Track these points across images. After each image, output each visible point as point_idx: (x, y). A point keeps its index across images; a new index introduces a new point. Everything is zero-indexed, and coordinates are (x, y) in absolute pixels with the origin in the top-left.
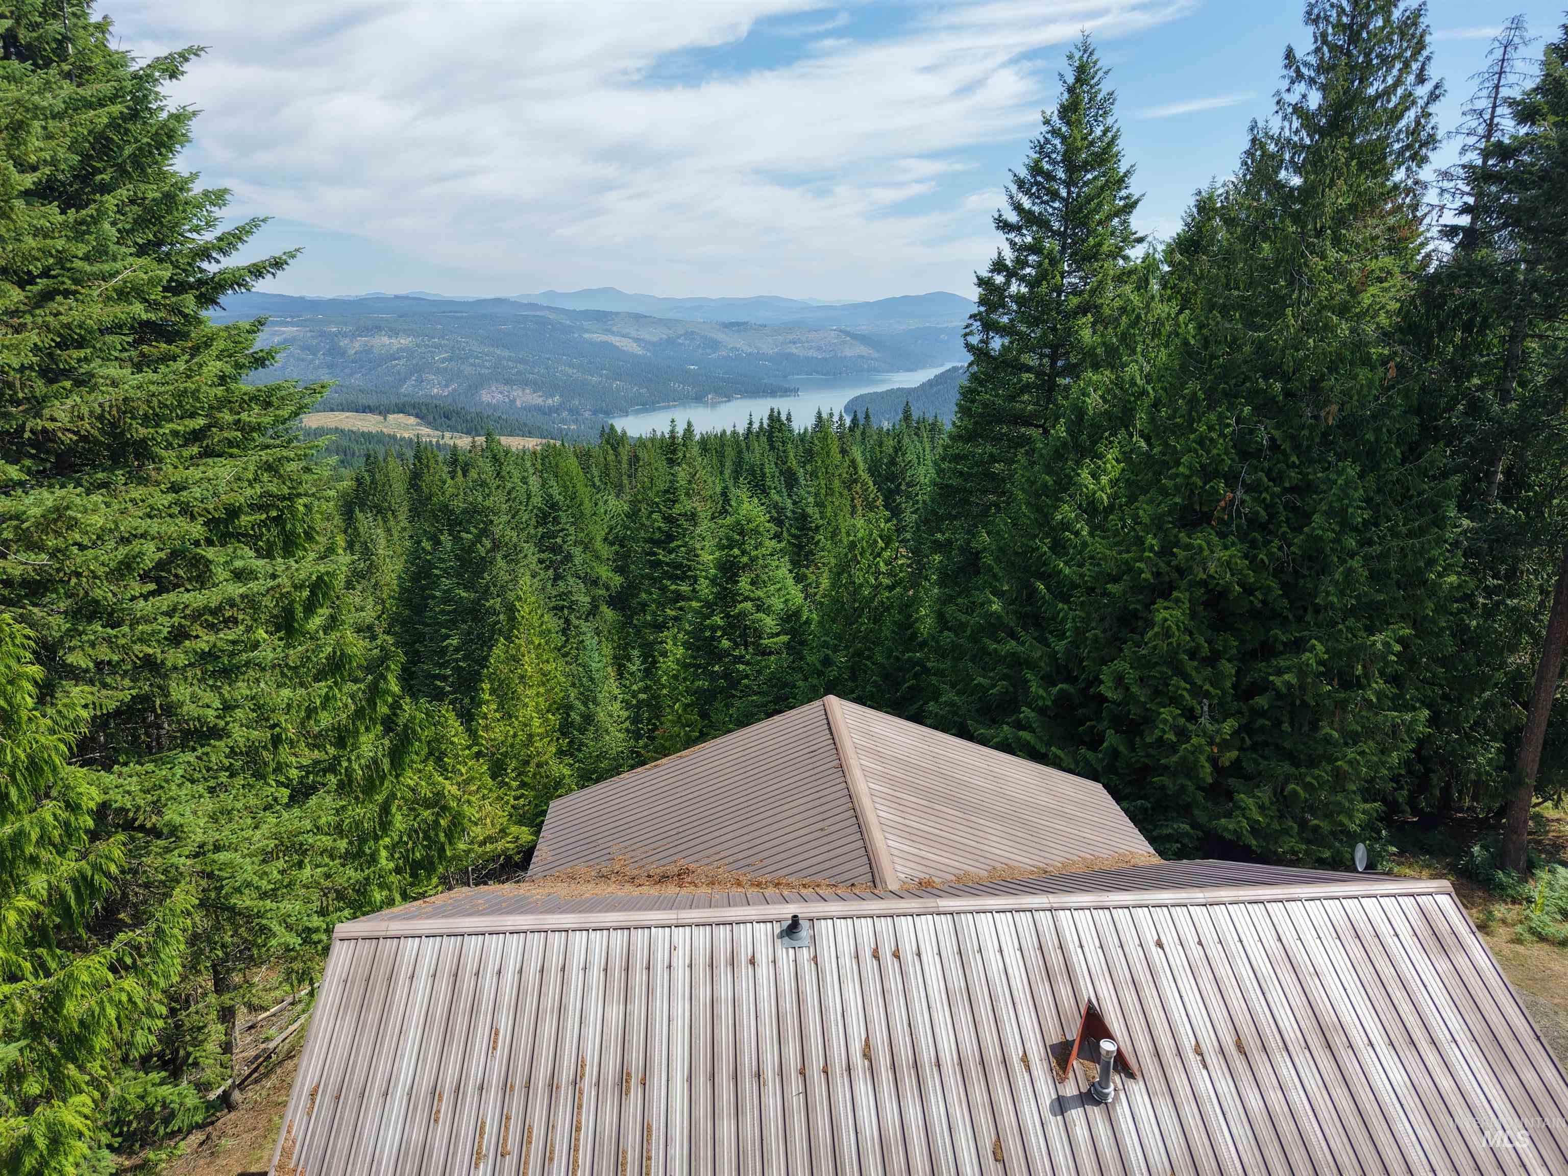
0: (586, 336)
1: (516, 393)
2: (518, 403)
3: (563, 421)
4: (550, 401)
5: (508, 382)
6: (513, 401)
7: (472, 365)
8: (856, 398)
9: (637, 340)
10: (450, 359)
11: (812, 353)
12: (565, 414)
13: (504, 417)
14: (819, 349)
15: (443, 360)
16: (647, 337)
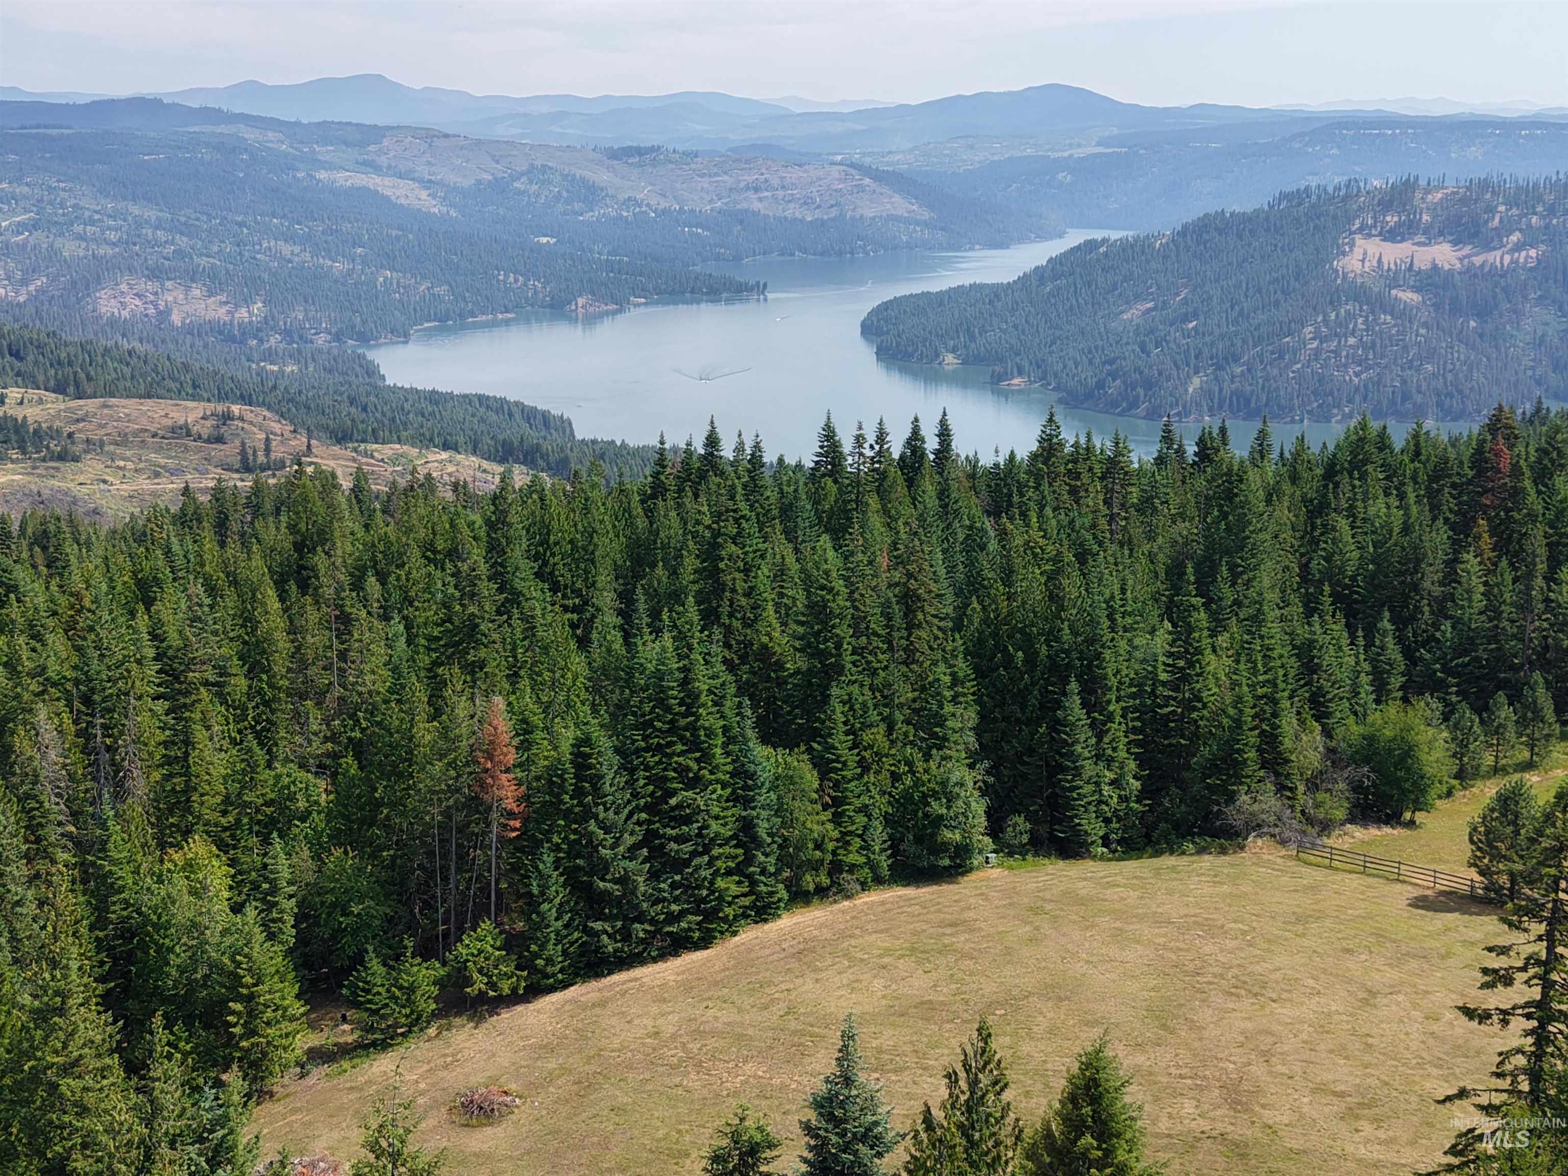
0: (322, 175)
1: (173, 294)
2: (176, 318)
3: (270, 356)
4: (242, 313)
5: (156, 274)
6: (164, 314)
7: (81, 237)
8: (885, 306)
9: (427, 184)
10: (35, 226)
11: (793, 211)
12: (274, 340)
13: (140, 348)
14: (807, 202)
15: (20, 228)
16: (453, 179)
